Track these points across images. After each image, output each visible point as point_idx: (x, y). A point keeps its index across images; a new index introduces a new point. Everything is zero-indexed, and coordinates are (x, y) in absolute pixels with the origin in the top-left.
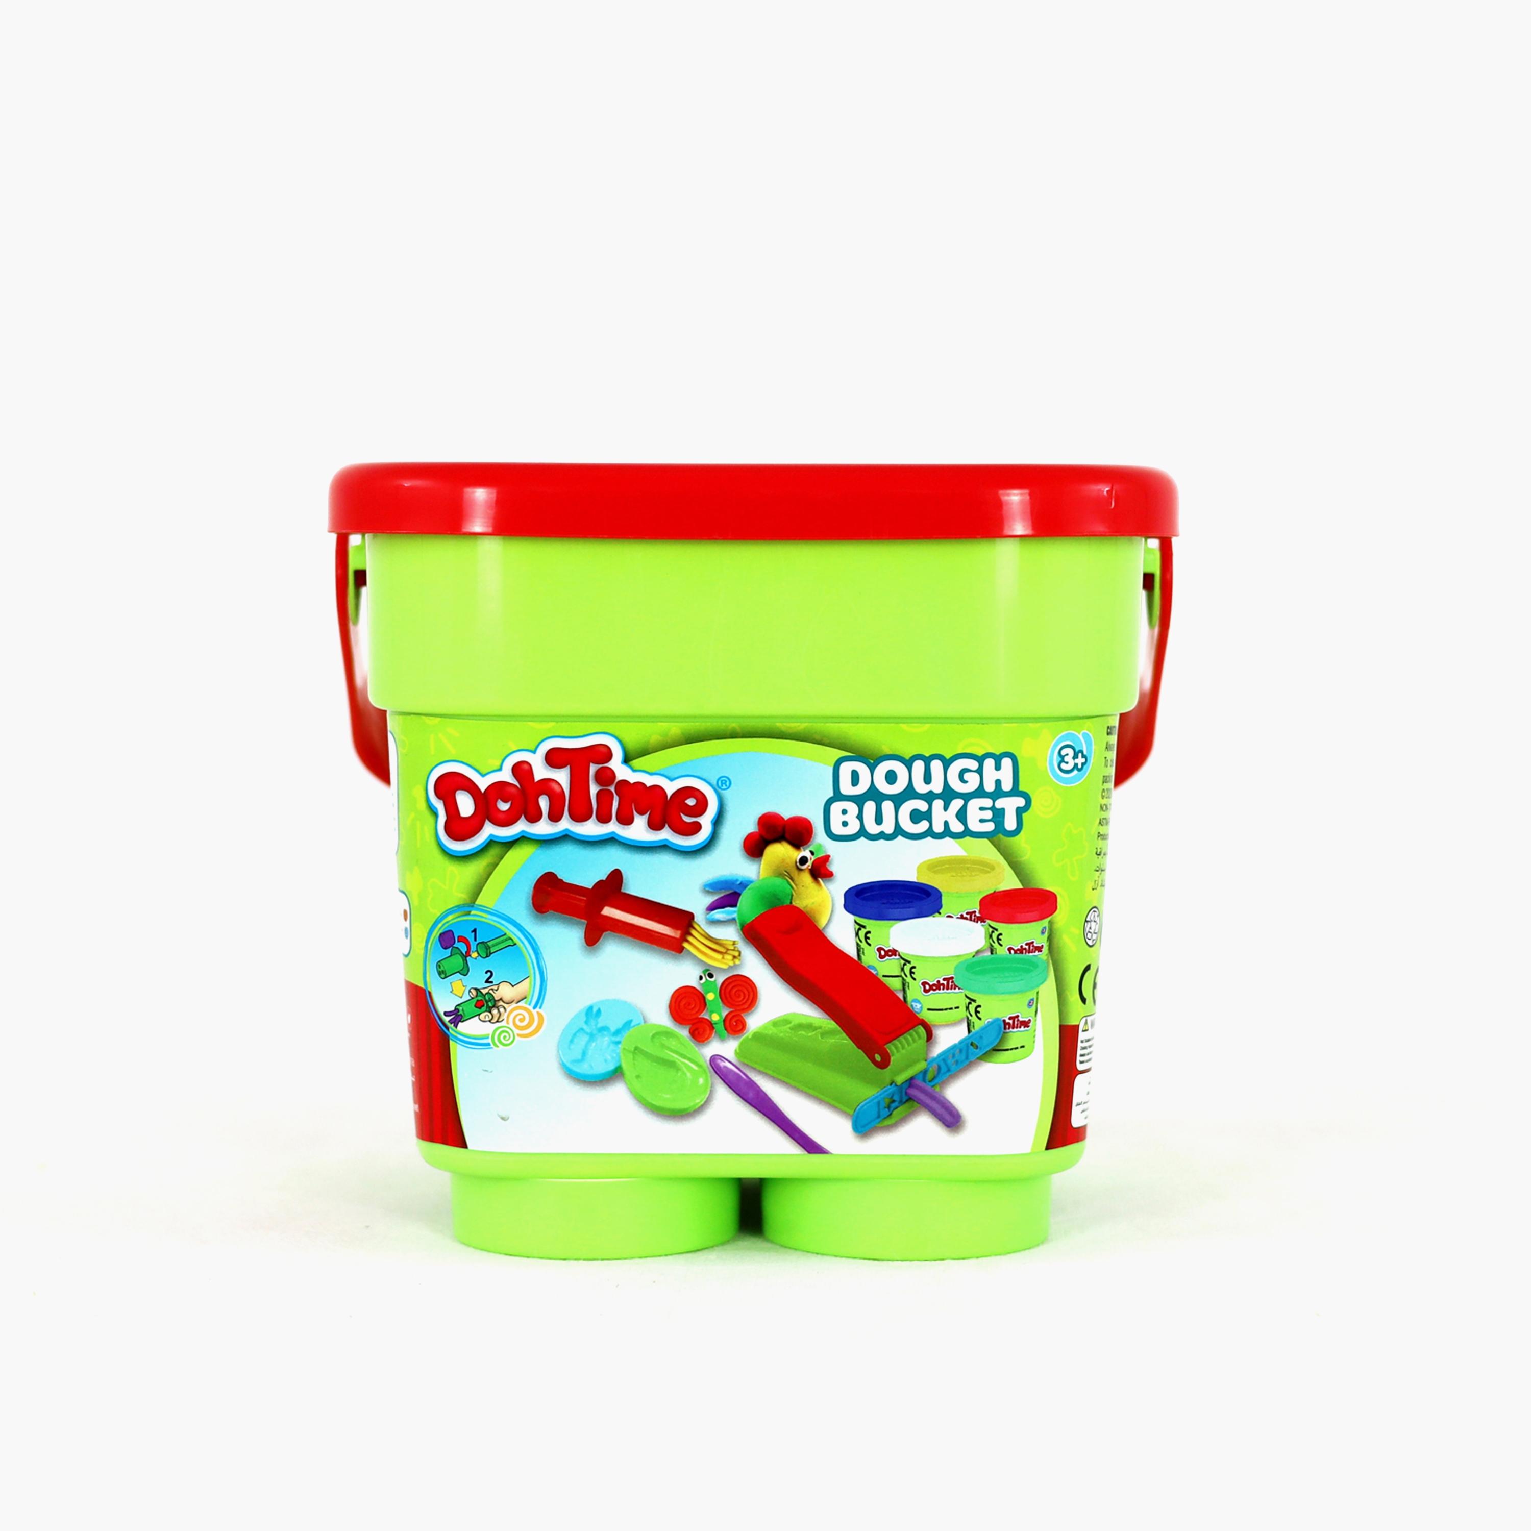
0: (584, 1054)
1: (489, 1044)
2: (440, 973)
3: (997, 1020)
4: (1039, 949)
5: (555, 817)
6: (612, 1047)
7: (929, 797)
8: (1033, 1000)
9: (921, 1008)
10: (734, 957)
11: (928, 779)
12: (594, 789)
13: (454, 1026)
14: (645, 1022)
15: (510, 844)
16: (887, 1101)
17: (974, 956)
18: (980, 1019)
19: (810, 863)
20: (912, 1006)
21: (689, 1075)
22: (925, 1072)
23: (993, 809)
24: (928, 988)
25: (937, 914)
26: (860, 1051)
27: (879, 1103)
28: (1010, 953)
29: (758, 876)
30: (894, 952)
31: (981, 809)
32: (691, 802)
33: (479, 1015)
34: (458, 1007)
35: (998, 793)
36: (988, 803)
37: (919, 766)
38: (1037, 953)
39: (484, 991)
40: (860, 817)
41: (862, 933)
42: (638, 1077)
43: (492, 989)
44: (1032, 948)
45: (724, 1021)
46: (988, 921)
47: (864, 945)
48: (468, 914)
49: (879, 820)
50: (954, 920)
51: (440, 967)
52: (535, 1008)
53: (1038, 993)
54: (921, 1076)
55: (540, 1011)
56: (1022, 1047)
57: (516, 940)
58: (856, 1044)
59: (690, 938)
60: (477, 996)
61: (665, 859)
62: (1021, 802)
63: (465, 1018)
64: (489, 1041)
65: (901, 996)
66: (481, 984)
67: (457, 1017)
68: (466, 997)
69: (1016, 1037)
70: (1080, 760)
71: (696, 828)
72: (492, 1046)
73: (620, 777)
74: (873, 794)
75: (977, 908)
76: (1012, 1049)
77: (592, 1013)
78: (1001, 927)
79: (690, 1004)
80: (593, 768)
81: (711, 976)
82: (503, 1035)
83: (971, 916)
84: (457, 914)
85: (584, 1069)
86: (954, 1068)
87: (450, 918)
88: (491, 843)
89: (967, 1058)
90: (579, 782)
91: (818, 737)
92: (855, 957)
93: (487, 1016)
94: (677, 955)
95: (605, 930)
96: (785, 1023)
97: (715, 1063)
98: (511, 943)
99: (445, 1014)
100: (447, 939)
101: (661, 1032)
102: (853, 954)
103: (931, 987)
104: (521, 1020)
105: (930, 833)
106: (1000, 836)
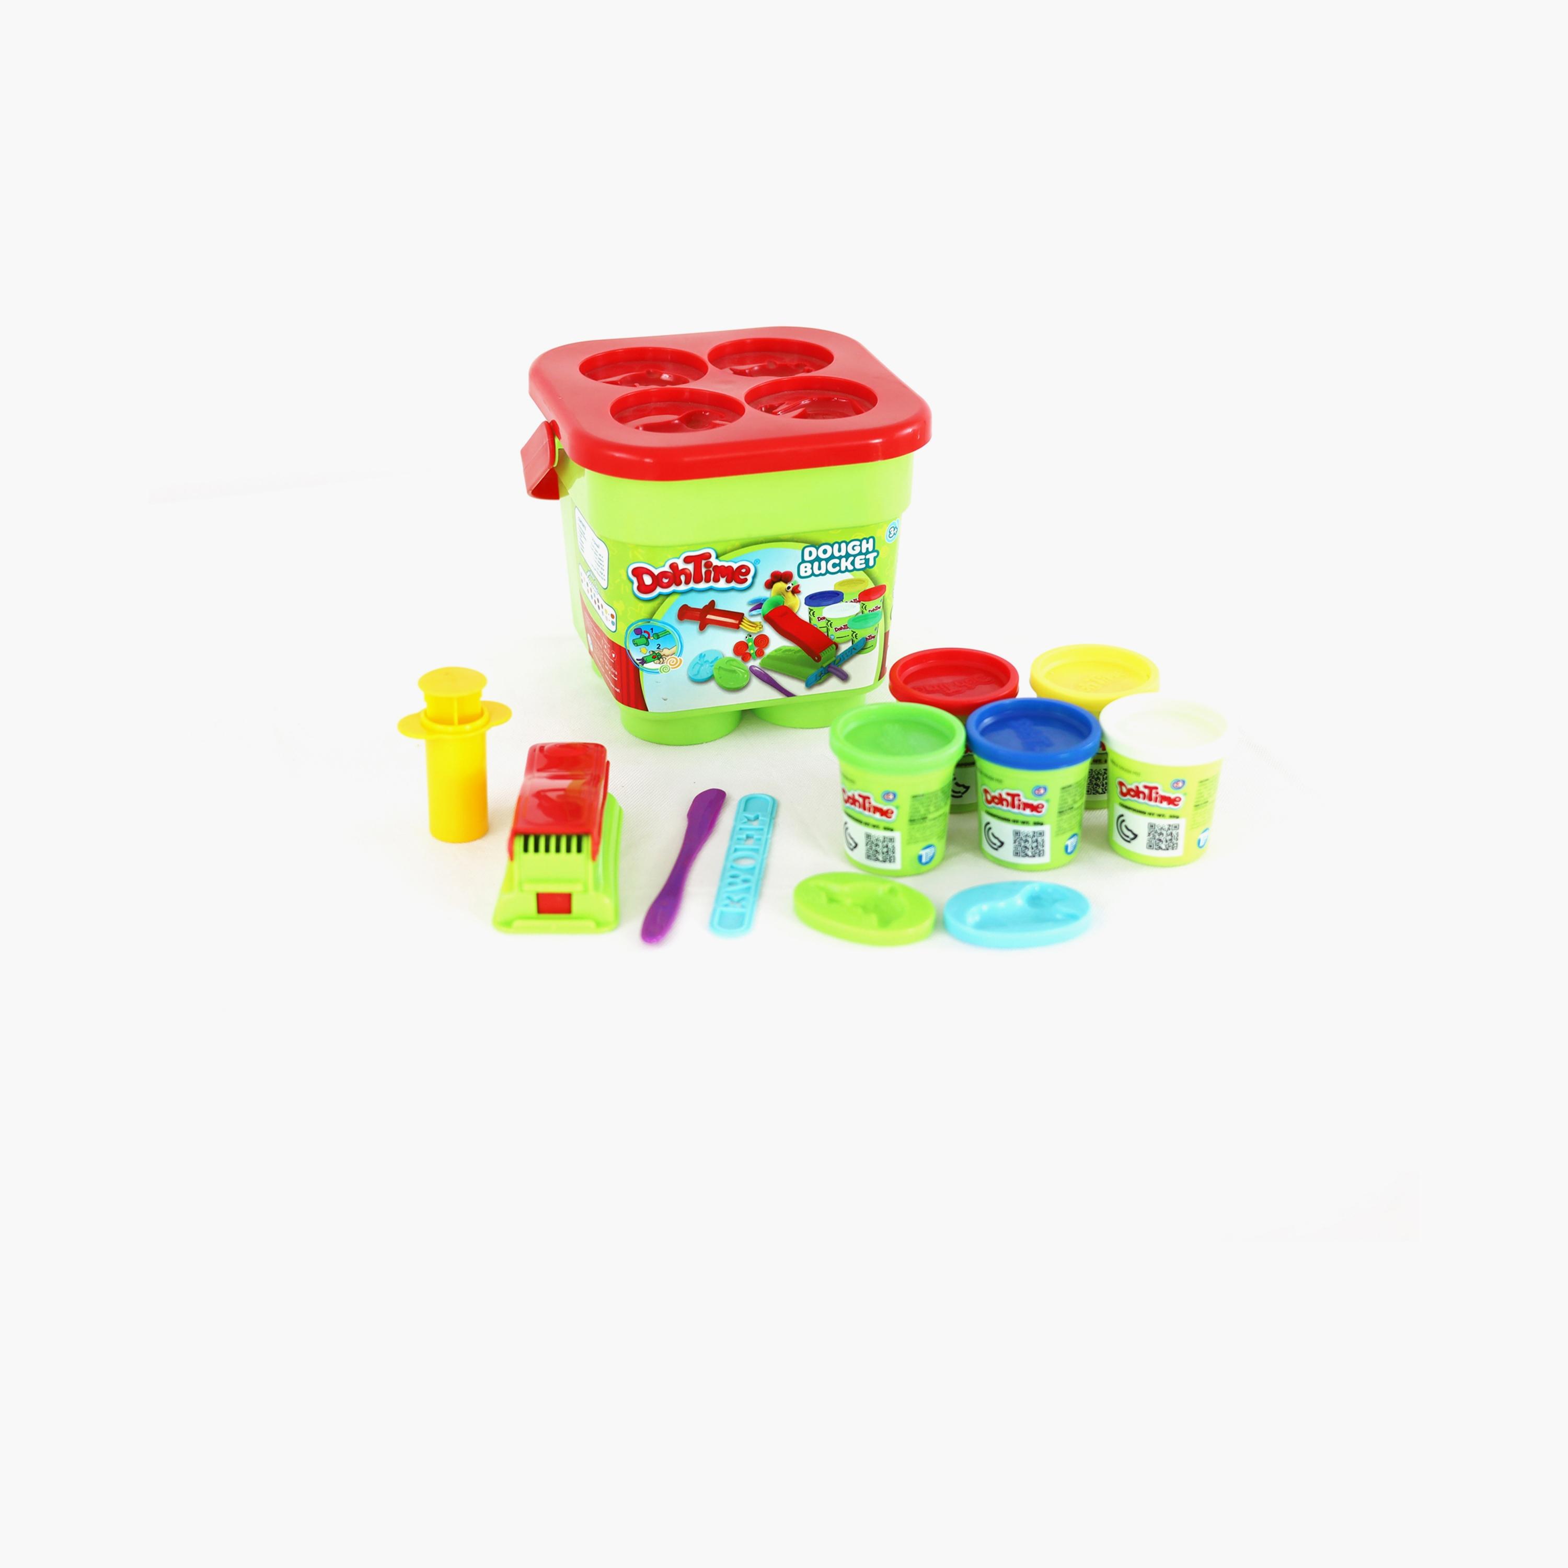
0: (698, 672)
1: (658, 672)
2: (634, 644)
3: (863, 638)
4: (879, 608)
5: (687, 582)
6: (710, 668)
7: (840, 558)
8: (877, 627)
9: (834, 638)
10: (760, 628)
11: (840, 550)
12: (704, 570)
13: (641, 665)
14: (723, 657)
15: (668, 595)
16: (819, 674)
17: (855, 616)
18: (857, 639)
19: (791, 589)
20: (831, 637)
22: (835, 661)
23: (865, 559)
24: (837, 630)
25: (841, 602)
26: (810, 657)
27: (816, 675)
28: (869, 612)
29: (770, 595)
30: (824, 618)
31: (861, 560)
32: (744, 571)
33: (653, 661)
34: (643, 658)
35: (868, 552)
36: (863, 557)
37: (836, 546)
38: (878, 610)
39: (656, 652)
40: (812, 568)
41: (812, 613)
42: (720, 678)
43: (660, 651)
44: (877, 608)
45: (756, 652)
46: (862, 602)
47: (812, 617)
48: (649, 622)
49: (819, 568)
50: (849, 603)
51: (633, 641)
52: (678, 656)
53: (878, 625)
54: (833, 663)
55: (681, 658)
56: (871, 646)
57: (671, 632)
58: (808, 654)
59: (742, 623)
60: (653, 654)
61: (733, 594)
62: (875, 554)
63: (647, 662)
64: (659, 671)
65: (826, 634)
66: (655, 649)
67: (643, 661)
68: (648, 654)
69: (870, 643)
70: (896, 530)
71: (746, 580)
73: (714, 564)
74: (818, 559)
75: (857, 598)
76: (868, 648)
77: (701, 656)
78: (866, 603)
79: (742, 648)
80: (703, 562)
81: (750, 636)
82: (665, 668)
83: (855, 601)
84: (643, 622)
85: (699, 678)
86: (846, 658)
87: (640, 623)
88: (660, 595)
89: (851, 654)
90: (697, 568)
91: (796, 540)
92: (808, 622)
93: (658, 661)
94: (737, 630)
95: (708, 624)
96: (779, 649)
97: (753, 670)
98: (668, 633)
99: (637, 660)
100: (638, 631)
101: (730, 660)
102: (808, 620)
103: (838, 629)
104: (672, 662)
105: (840, 571)
106: (868, 569)
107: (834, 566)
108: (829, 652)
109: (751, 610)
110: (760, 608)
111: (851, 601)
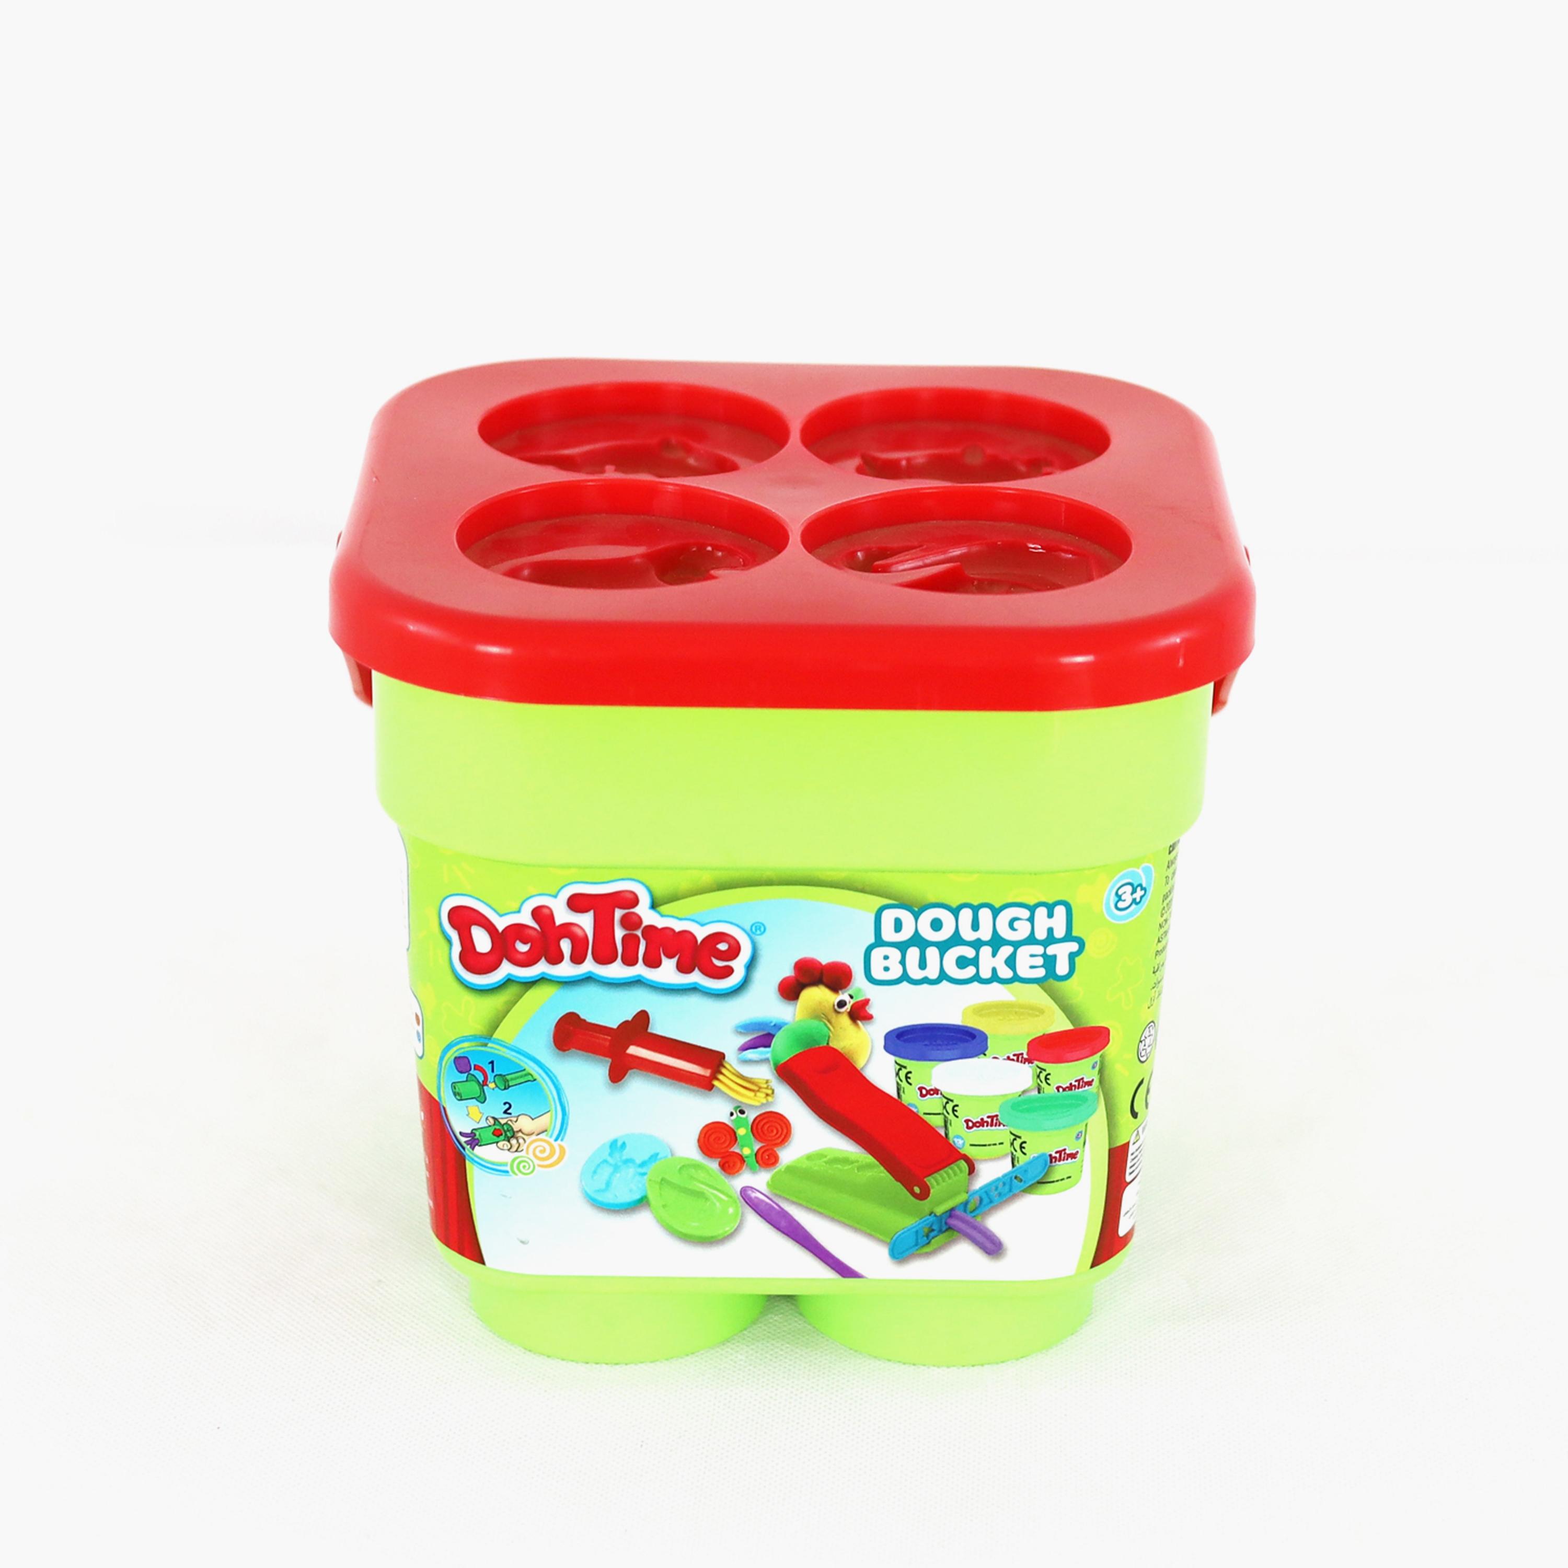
0: (608, 1184)
1: (507, 1172)
2: (455, 1094)
3: (1043, 1155)
4: (1089, 1083)
5: (577, 959)
6: (638, 1178)
7: (977, 945)
8: (1081, 1132)
9: (964, 1144)
10: (767, 1095)
11: (975, 926)
12: (619, 933)
13: (471, 1147)
14: (672, 1155)
15: (530, 984)
16: (926, 1230)
17: (1020, 1096)
18: (1025, 1154)
19: (848, 1007)
20: (954, 1142)
21: (718, 1204)
22: (966, 1204)
23: (1044, 955)
24: (970, 1125)
25: (982, 1056)
26: (899, 1184)
27: (917, 1232)
28: (1058, 1091)
29: (794, 1019)
30: (936, 1091)
31: (1032, 956)
32: (723, 947)
33: (497, 1143)
34: (474, 1131)
35: (1051, 939)
36: (1039, 949)
37: (966, 916)
38: (1087, 1088)
39: (503, 1122)
40: (903, 962)
41: (903, 1073)
42: (664, 1206)
43: (511, 1121)
44: (1082, 1083)
45: (756, 1155)
46: (1036, 1063)
47: (904, 1084)
48: (486, 1045)
49: (923, 965)
50: (1001, 1062)
51: (455, 1088)
52: (556, 1140)
53: (1086, 1125)
54: (962, 1208)
55: (562, 1143)
56: (1069, 1177)
57: (536, 1076)
58: (894, 1177)
59: (721, 1077)
60: (494, 1124)
61: (694, 1000)
62: (1074, 947)
63: (482, 1144)
64: (508, 1168)
65: (942, 1132)
66: (499, 1114)
67: (474, 1140)
68: (483, 1124)
69: (1062, 1169)
70: (1139, 893)
71: (728, 971)
72: (511, 1173)
73: (646, 922)
74: (917, 940)
75: (1024, 1051)
76: (1057, 1181)
77: (616, 1146)
78: (1049, 1067)
79: (719, 1139)
80: (619, 913)
81: (742, 1112)
82: (523, 1164)
83: (1018, 1057)
84: (473, 1044)
85: (608, 1198)
86: (997, 1200)
87: (466, 1045)
88: (509, 981)
89: (1010, 1190)
90: (603, 926)
91: (860, 887)
92: (895, 1095)
93: (506, 1145)
94: (707, 1092)
95: (631, 1068)
96: (820, 1155)
97: (746, 1194)
98: (530, 1078)
99: (461, 1133)
100: (462, 1064)
101: (687, 1166)
102: (893, 1093)
103: (974, 1125)
104: (541, 1152)
105: (977, 978)
106: (1051, 981)
107: (962, 962)
108: (949, 1177)
109: (744, 1048)
110: (769, 1046)
111: (1008, 1058)
